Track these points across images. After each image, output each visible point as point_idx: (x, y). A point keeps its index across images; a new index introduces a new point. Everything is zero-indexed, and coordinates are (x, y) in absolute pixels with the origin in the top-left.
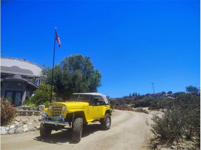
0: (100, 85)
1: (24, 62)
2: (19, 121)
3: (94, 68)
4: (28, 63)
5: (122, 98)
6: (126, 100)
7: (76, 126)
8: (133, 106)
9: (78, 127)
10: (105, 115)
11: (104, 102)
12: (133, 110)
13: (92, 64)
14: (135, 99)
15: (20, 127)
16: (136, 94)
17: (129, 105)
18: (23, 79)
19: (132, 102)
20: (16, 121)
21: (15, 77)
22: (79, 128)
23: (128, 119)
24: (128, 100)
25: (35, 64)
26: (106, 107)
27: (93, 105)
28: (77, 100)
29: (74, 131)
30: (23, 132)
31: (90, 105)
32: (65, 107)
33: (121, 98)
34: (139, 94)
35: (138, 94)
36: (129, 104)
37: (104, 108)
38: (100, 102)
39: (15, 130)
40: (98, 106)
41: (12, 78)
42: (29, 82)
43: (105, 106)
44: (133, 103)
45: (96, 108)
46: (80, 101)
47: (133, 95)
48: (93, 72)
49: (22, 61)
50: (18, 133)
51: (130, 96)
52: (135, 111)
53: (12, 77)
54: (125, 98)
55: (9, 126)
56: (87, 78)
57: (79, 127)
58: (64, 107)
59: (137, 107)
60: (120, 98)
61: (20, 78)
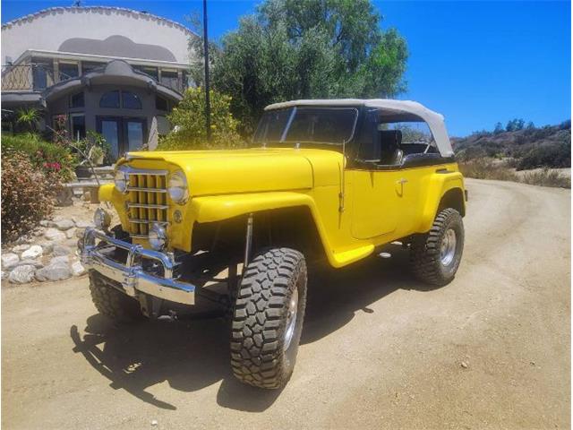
0: (402, 90)
1: (141, 22)
2: (64, 230)
3: (378, 24)
4: (156, 22)
5: (471, 137)
6: (483, 145)
7: (257, 287)
8: (512, 165)
9: (262, 316)
10: (437, 216)
11: (434, 150)
12: (516, 179)
13: (371, 10)
14: (520, 141)
15: (65, 253)
16: (520, 126)
17: (497, 161)
18: (138, 77)
19: (505, 150)
20: (55, 226)
21: (110, 71)
22: (269, 324)
23: (522, 222)
24: (492, 145)
25: (177, 26)
26: (443, 176)
27: (371, 168)
28: (282, 140)
29: (242, 340)
30: (71, 275)
31: (352, 165)
32: (180, 183)
33: (466, 139)
34: (531, 124)
35: (526, 125)
36: (496, 157)
37: (432, 183)
38: (409, 149)
39: (38, 267)
40: (398, 168)
41: (101, 74)
42: (160, 88)
43: (438, 171)
44: (509, 154)
45: (388, 180)
46: (293, 146)
47: (509, 128)
48: (376, 40)
49: (136, 17)
50: (47, 279)
51: (498, 133)
52: (527, 182)
53: (103, 71)
54: (481, 137)
55: (18, 247)
56: (353, 65)
57: (269, 318)
58: (174, 184)
59: (529, 168)
60: (463, 137)
61: (129, 73)
